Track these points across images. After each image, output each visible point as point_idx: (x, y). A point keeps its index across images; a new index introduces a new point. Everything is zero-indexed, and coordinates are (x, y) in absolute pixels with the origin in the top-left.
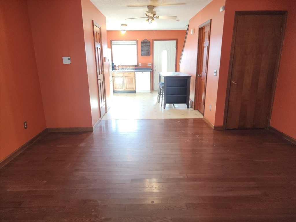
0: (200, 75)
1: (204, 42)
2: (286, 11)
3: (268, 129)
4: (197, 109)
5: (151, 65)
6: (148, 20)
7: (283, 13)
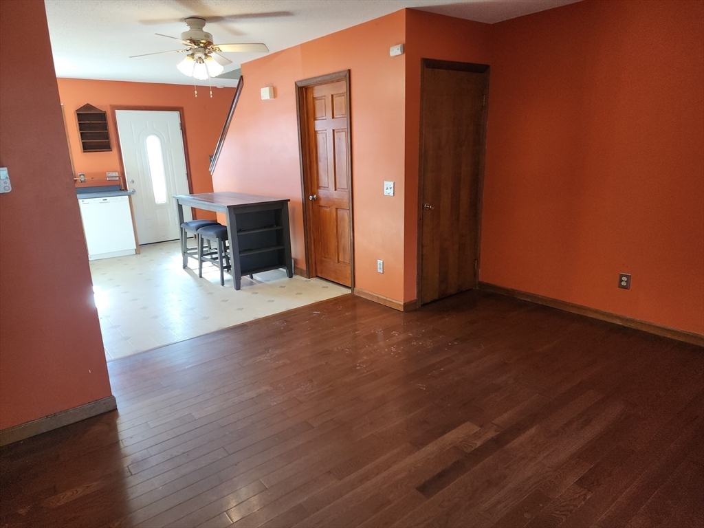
0: (315, 196)
1: (315, 119)
2: (488, 67)
3: (477, 288)
4: (314, 275)
5: (118, 178)
6: (193, 54)
7: (482, 69)
